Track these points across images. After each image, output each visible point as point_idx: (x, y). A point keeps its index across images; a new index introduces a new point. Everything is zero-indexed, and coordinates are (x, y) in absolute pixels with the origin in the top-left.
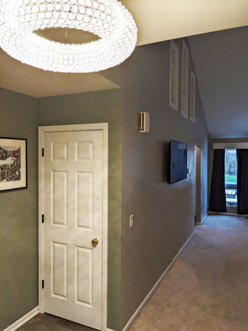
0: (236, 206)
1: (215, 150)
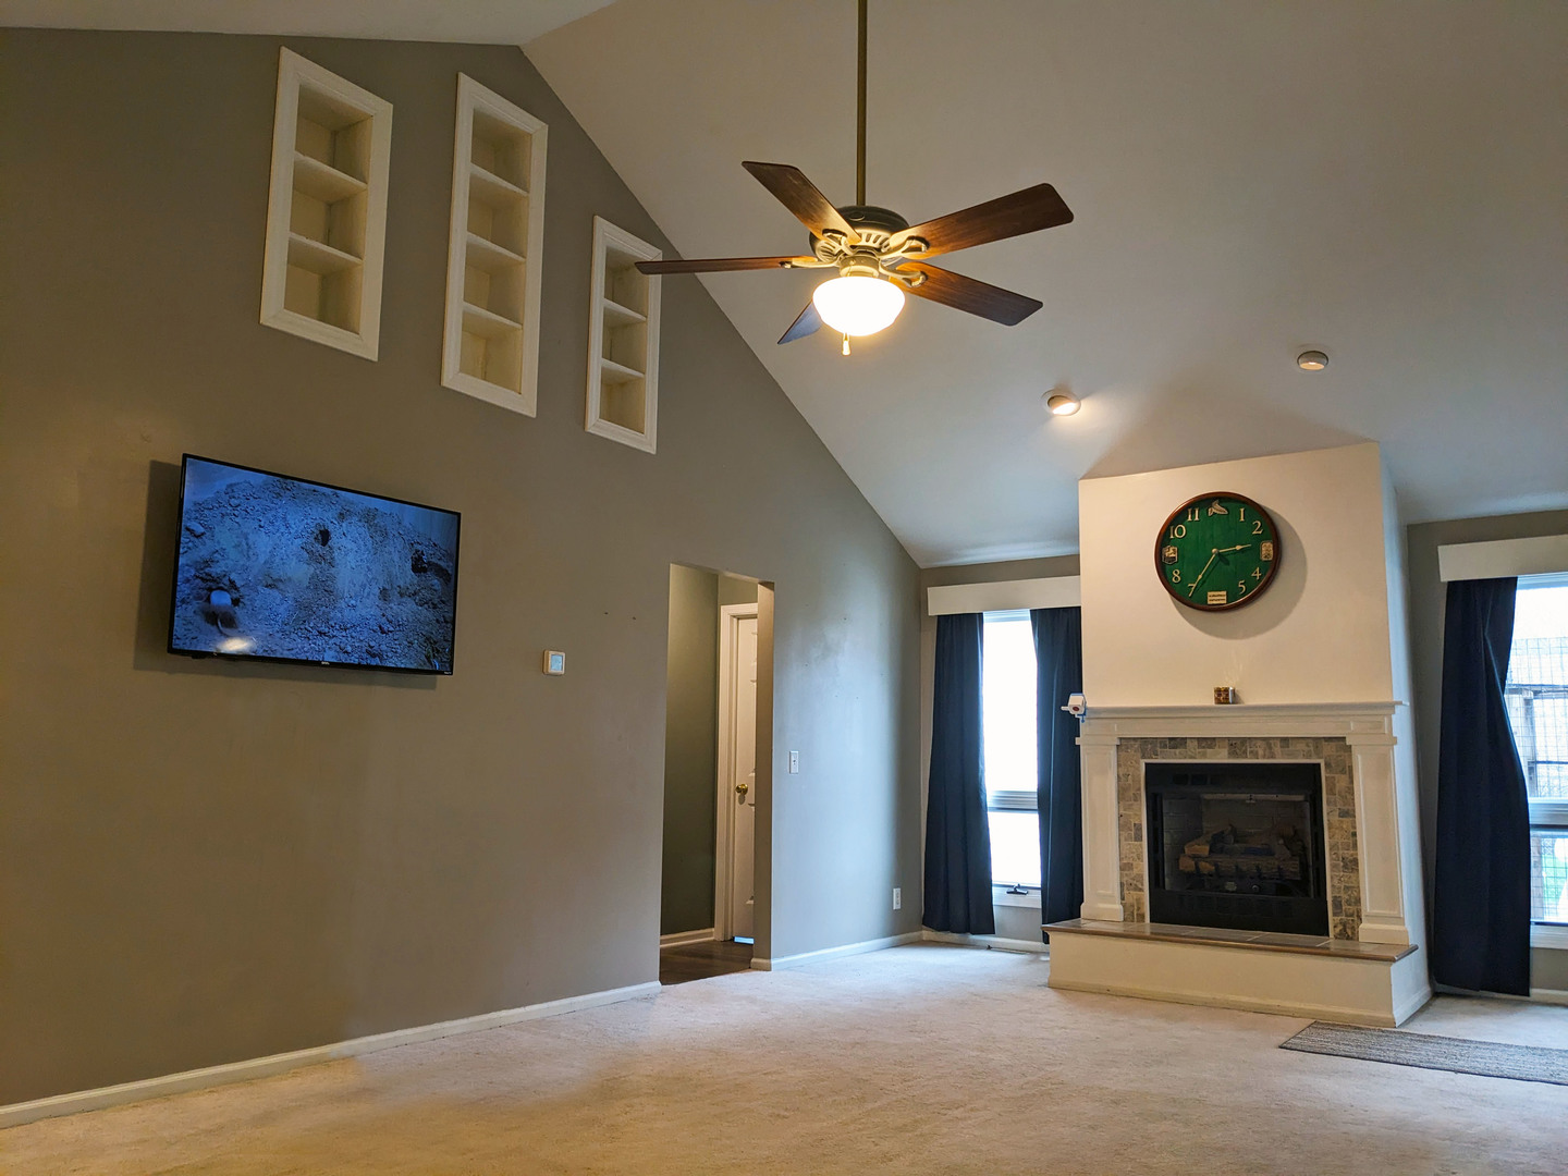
0: (1036, 900)
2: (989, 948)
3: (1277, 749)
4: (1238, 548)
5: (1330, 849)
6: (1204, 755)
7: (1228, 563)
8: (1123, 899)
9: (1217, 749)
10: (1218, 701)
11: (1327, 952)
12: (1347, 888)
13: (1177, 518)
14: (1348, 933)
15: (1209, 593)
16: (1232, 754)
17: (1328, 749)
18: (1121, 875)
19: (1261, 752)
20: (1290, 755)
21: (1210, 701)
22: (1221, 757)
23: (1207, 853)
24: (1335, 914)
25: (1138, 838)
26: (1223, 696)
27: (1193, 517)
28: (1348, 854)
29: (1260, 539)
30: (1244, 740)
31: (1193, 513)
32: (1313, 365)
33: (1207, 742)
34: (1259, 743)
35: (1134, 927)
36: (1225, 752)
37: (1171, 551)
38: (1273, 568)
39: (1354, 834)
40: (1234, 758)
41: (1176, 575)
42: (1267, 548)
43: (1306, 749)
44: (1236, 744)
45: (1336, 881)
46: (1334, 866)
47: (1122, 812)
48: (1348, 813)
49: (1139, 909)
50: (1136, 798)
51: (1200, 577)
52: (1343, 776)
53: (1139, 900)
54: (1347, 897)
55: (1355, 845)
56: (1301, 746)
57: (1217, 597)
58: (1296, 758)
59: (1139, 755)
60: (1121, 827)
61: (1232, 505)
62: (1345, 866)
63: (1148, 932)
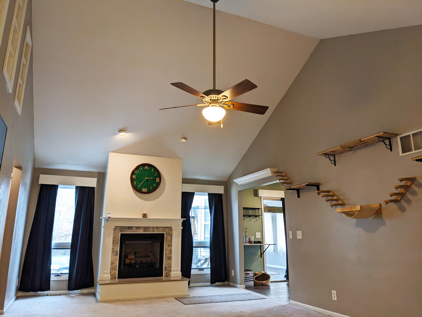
0: (66, 277)
1: (43, 186)
2: (47, 295)
3: (155, 230)
4: (151, 178)
5: (165, 255)
6: (137, 231)
7: (148, 182)
8: (110, 273)
9: (141, 230)
10: (143, 217)
11: (162, 281)
12: (168, 264)
13: (137, 168)
14: (168, 275)
15: (143, 189)
16: (144, 231)
17: (167, 230)
18: (111, 266)
19: (151, 231)
20: (158, 232)
21: (141, 217)
22: (141, 232)
23: (134, 258)
24: (165, 271)
25: (117, 255)
26: (145, 216)
27: (141, 168)
28: (169, 255)
29: (156, 177)
30: (147, 227)
31: (141, 167)
32: (183, 140)
33: (138, 228)
34: (151, 228)
35: (113, 281)
36: (142, 230)
37: (134, 176)
38: (158, 184)
39: (171, 251)
40: (145, 232)
41: (135, 183)
42: (158, 180)
43: (162, 230)
44: (145, 228)
45: (166, 262)
46: (166, 259)
47: (113, 248)
48: (170, 245)
49: (115, 275)
50: (117, 243)
51: (141, 184)
52: (169, 236)
53: (115, 273)
54: (168, 266)
55: (171, 253)
56: (161, 229)
57: (144, 190)
58: (160, 232)
59: (119, 231)
60: (113, 252)
61: (150, 167)
62: (168, 259)
63: (117, 282)
